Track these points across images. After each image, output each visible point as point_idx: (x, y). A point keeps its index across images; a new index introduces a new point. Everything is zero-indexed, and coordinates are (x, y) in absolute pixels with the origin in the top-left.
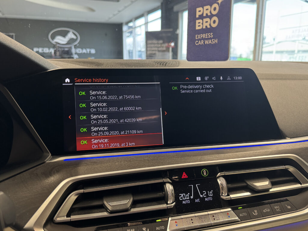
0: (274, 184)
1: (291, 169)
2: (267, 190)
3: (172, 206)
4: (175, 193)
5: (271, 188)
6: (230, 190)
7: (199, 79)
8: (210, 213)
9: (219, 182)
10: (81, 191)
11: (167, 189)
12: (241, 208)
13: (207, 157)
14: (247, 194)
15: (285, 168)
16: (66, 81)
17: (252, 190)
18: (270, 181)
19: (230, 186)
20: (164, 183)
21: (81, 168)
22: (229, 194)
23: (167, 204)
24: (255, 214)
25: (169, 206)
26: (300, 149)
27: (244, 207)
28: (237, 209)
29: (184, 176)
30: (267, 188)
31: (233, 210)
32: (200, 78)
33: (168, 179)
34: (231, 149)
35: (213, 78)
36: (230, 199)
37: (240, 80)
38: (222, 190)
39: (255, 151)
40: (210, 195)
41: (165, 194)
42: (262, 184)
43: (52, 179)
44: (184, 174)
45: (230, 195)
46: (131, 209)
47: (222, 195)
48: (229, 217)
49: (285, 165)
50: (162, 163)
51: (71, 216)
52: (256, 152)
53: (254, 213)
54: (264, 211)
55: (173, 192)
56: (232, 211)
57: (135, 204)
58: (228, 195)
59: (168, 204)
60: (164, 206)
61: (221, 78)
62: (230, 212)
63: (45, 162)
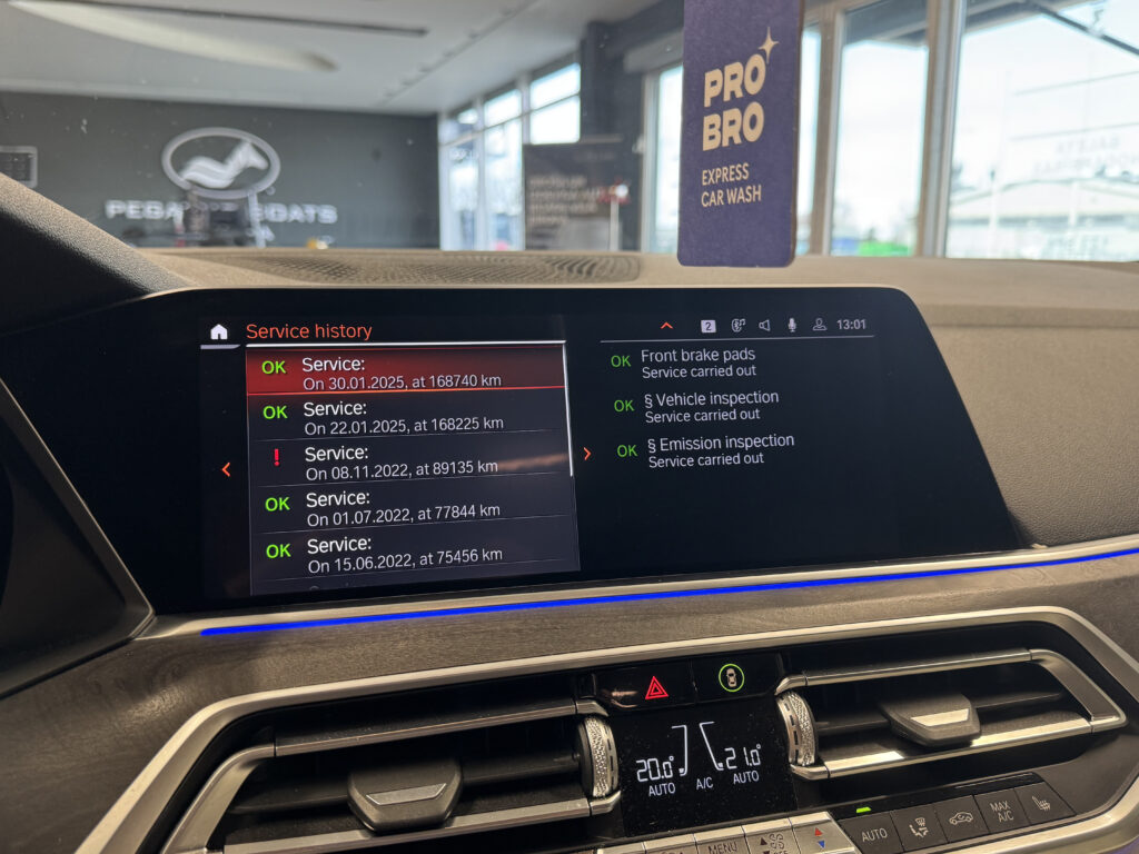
0: (988, 719)
1: (1052, 662)
2: (965, 742)
3: (607, 805)
4: (619, 756)
5: (977, 736)
6: (828, 744)
7: (709, 326)
8: (749, 829)
9: (786, 713)
10: (266, 750)
11: (591, 741)
12: (867, 809)
13: (739, 618)
14: (890, 757)
15: (1028, 659)
16: (214, 336)
17: (908, 741)
18: (973, 706)
19: (827, 726)
20: (581, 719)
21: (267, 664)
22: (822, 755)
23: (590, 798)
24: (917, 831)
25: (595, 807)
26: (1082, 586)
27: (876, 808)
28: (851, 813)
29: (656, 690)
30: (964, 733)
31: (836, 820)
32: (713, 322)
33: (594, 703)
34: (830, 589)
35: (761, 325)
36: (825, 776)
37: (861, 331)
38: (797, 743)
39: (919, 597)
40: (750, 762)
41: (581, 762)
42: (943, 719)
43: (157, 705)
44: (655, 683)
45: (826, 763)
46: (452, 817)
47: (796, 763)
48: (822, 843)
49: (1028, 649)
50: (572, 642)
51: (226, 847)
52: (923, 600)
53: (917, 829)
54: (952, 821)
55: (613, 753)
56: (834, 823)
57: (467, 799)
58: (819, 762)
59: (595, 798)
60: (578, 806)
61: (792, 324)
62: (828, 824)
63: (130, 640)
